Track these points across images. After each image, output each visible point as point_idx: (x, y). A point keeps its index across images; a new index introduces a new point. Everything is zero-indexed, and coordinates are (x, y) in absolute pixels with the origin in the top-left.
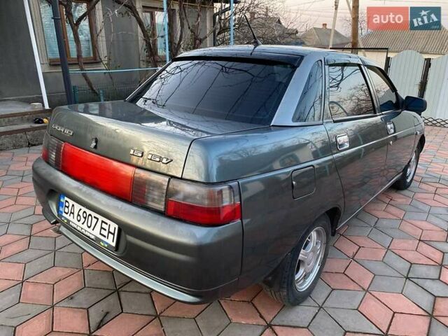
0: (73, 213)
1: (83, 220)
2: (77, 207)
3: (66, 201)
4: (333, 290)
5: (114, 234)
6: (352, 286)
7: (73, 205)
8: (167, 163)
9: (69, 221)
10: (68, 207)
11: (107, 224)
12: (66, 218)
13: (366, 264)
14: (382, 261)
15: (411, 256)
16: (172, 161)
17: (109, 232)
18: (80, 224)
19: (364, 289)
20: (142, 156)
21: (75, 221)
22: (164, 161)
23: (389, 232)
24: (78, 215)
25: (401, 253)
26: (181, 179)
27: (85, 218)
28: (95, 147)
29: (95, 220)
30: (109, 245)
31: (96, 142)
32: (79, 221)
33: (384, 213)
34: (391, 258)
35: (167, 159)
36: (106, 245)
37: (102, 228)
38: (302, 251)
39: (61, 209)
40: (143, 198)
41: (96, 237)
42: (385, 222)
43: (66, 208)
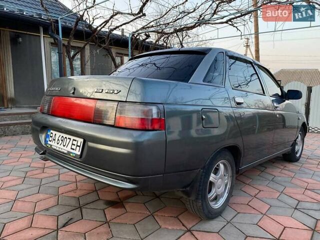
0: (55, 140)
1: (61, 142)
2: (58, 134)
3: (52, 133)
4: (239, 213)
5: (80, 146)
6: (253, 211)
7: (55, 134)
8: (117, 93)
9: (51, 145)
10: (52, 137)
11: (76, 141)
12: (50, 145)
13: (265, 200)
14: (277, 199)
15: (299, 197)
16: (120, 91)
17: (77, 146)
18: (58, 146)
19: (262, 214)
20: (102, 92)
21: (56, 144)
22: (116, 92)
23: (283, 184)
24: (58, 140)
25: (291, 195)
26: (126, 102)
27: (62, 141)
28: (73, 93)
29: (68, 140)
30: (76, 155)
31: (75, 90)
32: (58, 144)
33: (280, 174)
34: (284, 197)
35: (118, 91)
36: (74, 155)
37: (73, 144)
38: (212, 175)
39: (47, 140)
40: (101, 119)
41: (68, 151)
42: (279, 178)
43: (51, 138)
